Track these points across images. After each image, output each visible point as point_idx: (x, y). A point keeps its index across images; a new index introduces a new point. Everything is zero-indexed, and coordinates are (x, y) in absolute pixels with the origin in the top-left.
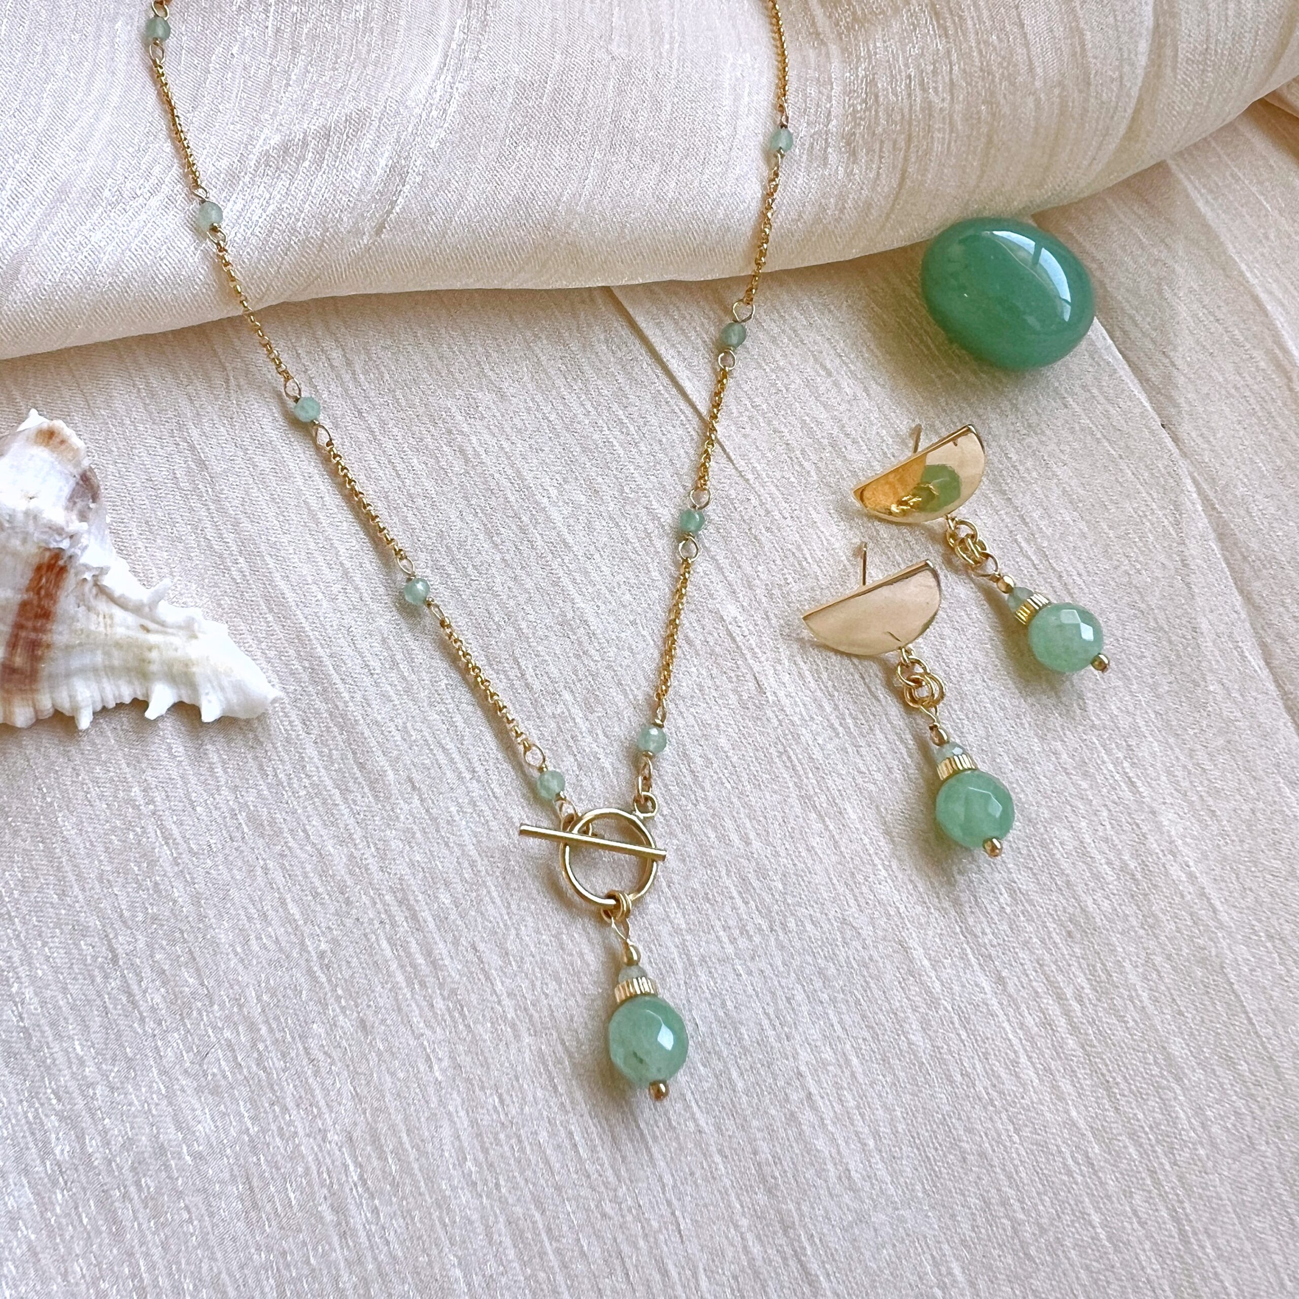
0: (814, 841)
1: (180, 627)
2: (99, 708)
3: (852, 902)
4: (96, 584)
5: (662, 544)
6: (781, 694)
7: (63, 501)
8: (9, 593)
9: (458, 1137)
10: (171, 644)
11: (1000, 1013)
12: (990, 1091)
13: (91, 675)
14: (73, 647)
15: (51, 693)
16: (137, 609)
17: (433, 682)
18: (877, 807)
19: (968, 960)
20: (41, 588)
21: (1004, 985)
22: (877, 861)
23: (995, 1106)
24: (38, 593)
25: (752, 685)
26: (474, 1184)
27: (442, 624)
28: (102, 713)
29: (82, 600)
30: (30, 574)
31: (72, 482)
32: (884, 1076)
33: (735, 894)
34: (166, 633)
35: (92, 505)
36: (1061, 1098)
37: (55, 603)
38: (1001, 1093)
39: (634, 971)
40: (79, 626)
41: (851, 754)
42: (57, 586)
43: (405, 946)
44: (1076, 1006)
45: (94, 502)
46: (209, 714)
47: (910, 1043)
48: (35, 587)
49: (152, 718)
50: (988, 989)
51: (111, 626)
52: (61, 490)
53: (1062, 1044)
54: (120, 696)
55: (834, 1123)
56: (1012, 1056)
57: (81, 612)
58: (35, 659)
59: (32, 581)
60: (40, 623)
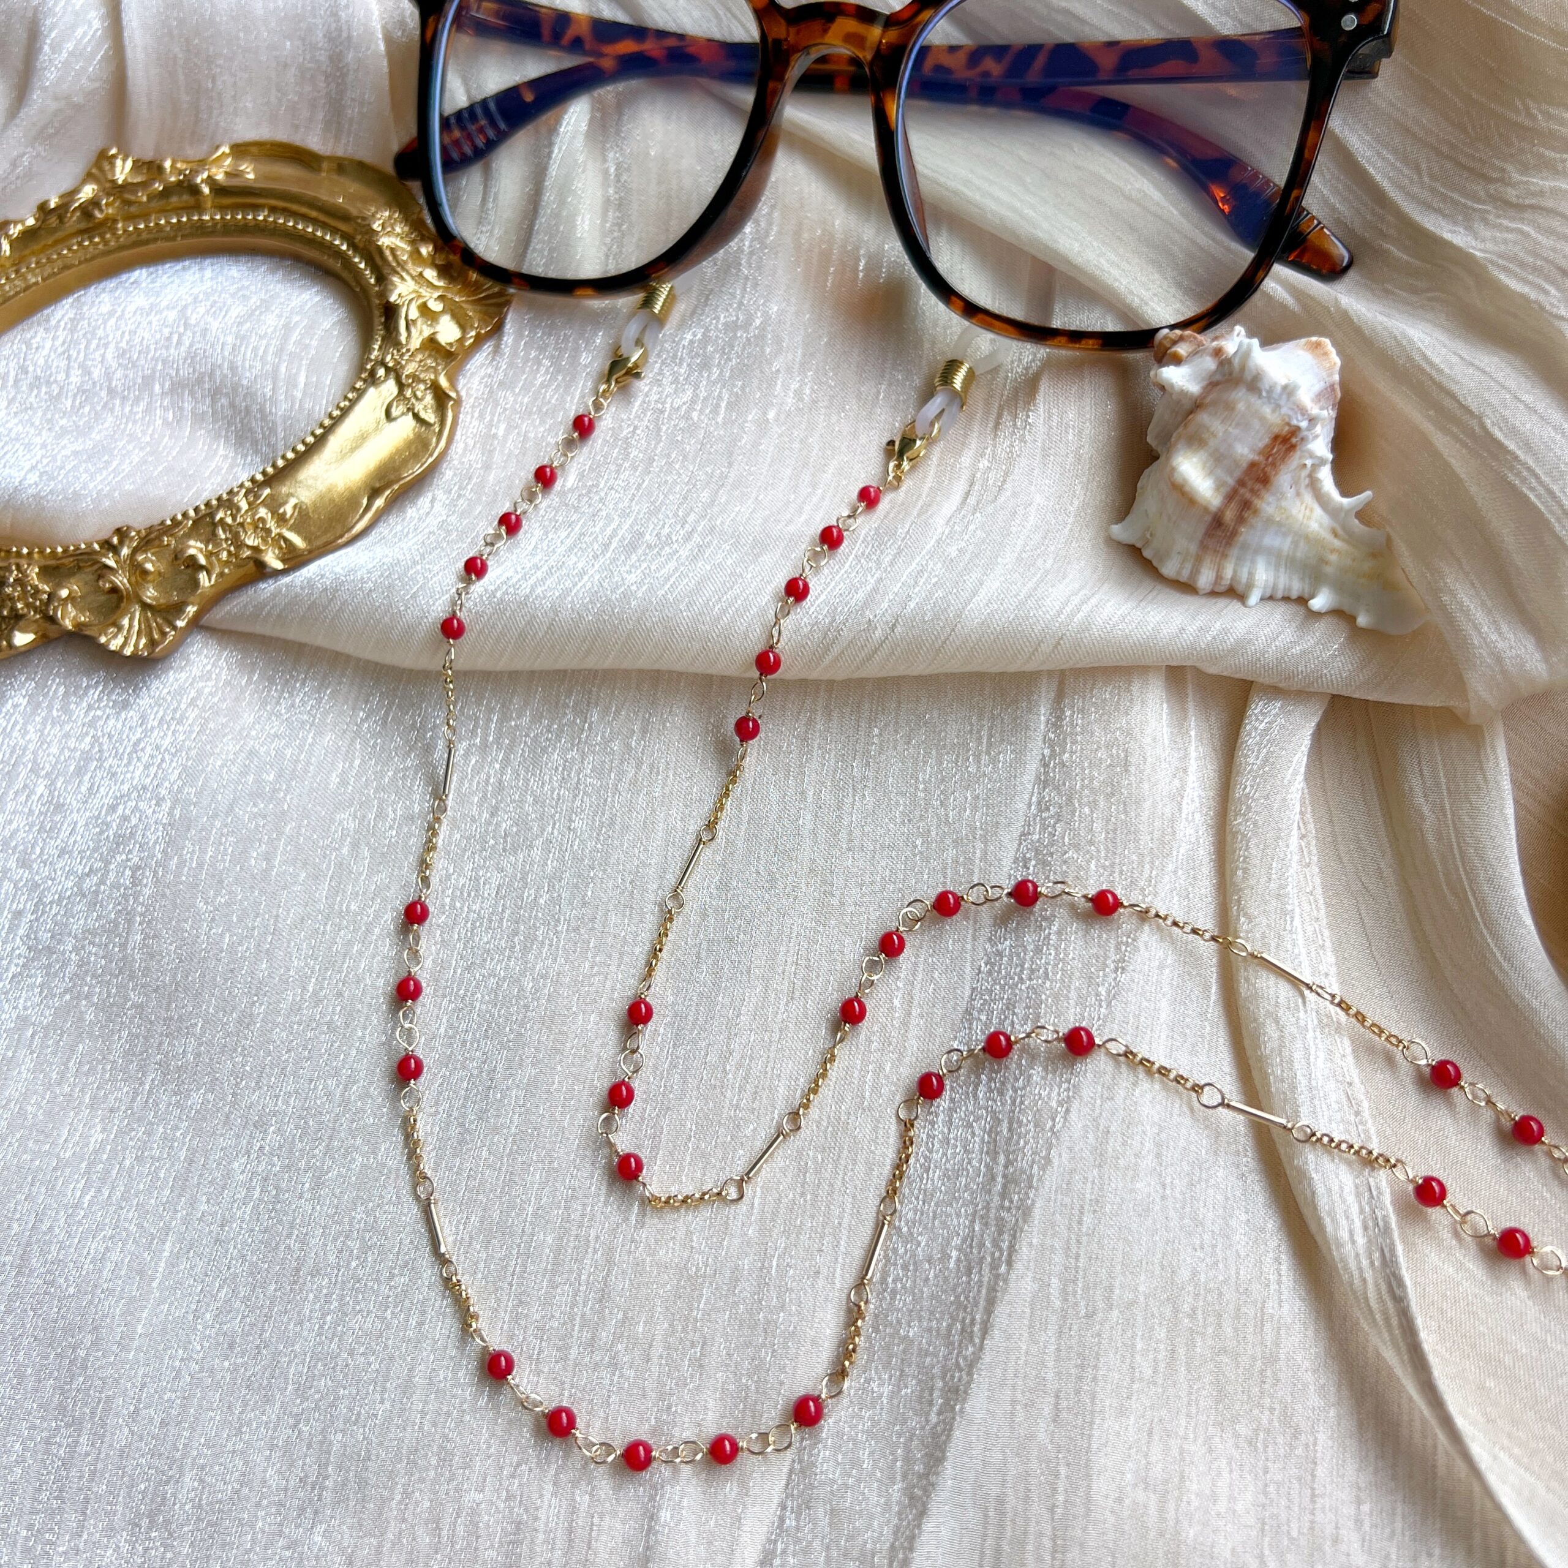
1: (1364, 543)
2: (1270, 592)
4: (1311, 475)
7: (1311, 395)
8: (1247, 451)
13: (1274, 559)
14: (1273, 523)
15: (1236, 564)
16: (1334, 512)
20: (1270, 455)
24: (1267, 459)
29: (1296, 483)
30: (1266, 441)
31: (1322, 384)
34: (1349, 543)
35: (1330, 411)
37: (1276, 474)
40: (1284, 504)
42: (1283, 459)
45: (1333, 409)
48: (1266, 453)
49: (1313, 609)
51: (1308, 518)
52: (1314, 385)
54: (1290, 589)
57: (1290, 493)
58: (1241, 520)
59: (1266, 446)
60: (1257, 486)
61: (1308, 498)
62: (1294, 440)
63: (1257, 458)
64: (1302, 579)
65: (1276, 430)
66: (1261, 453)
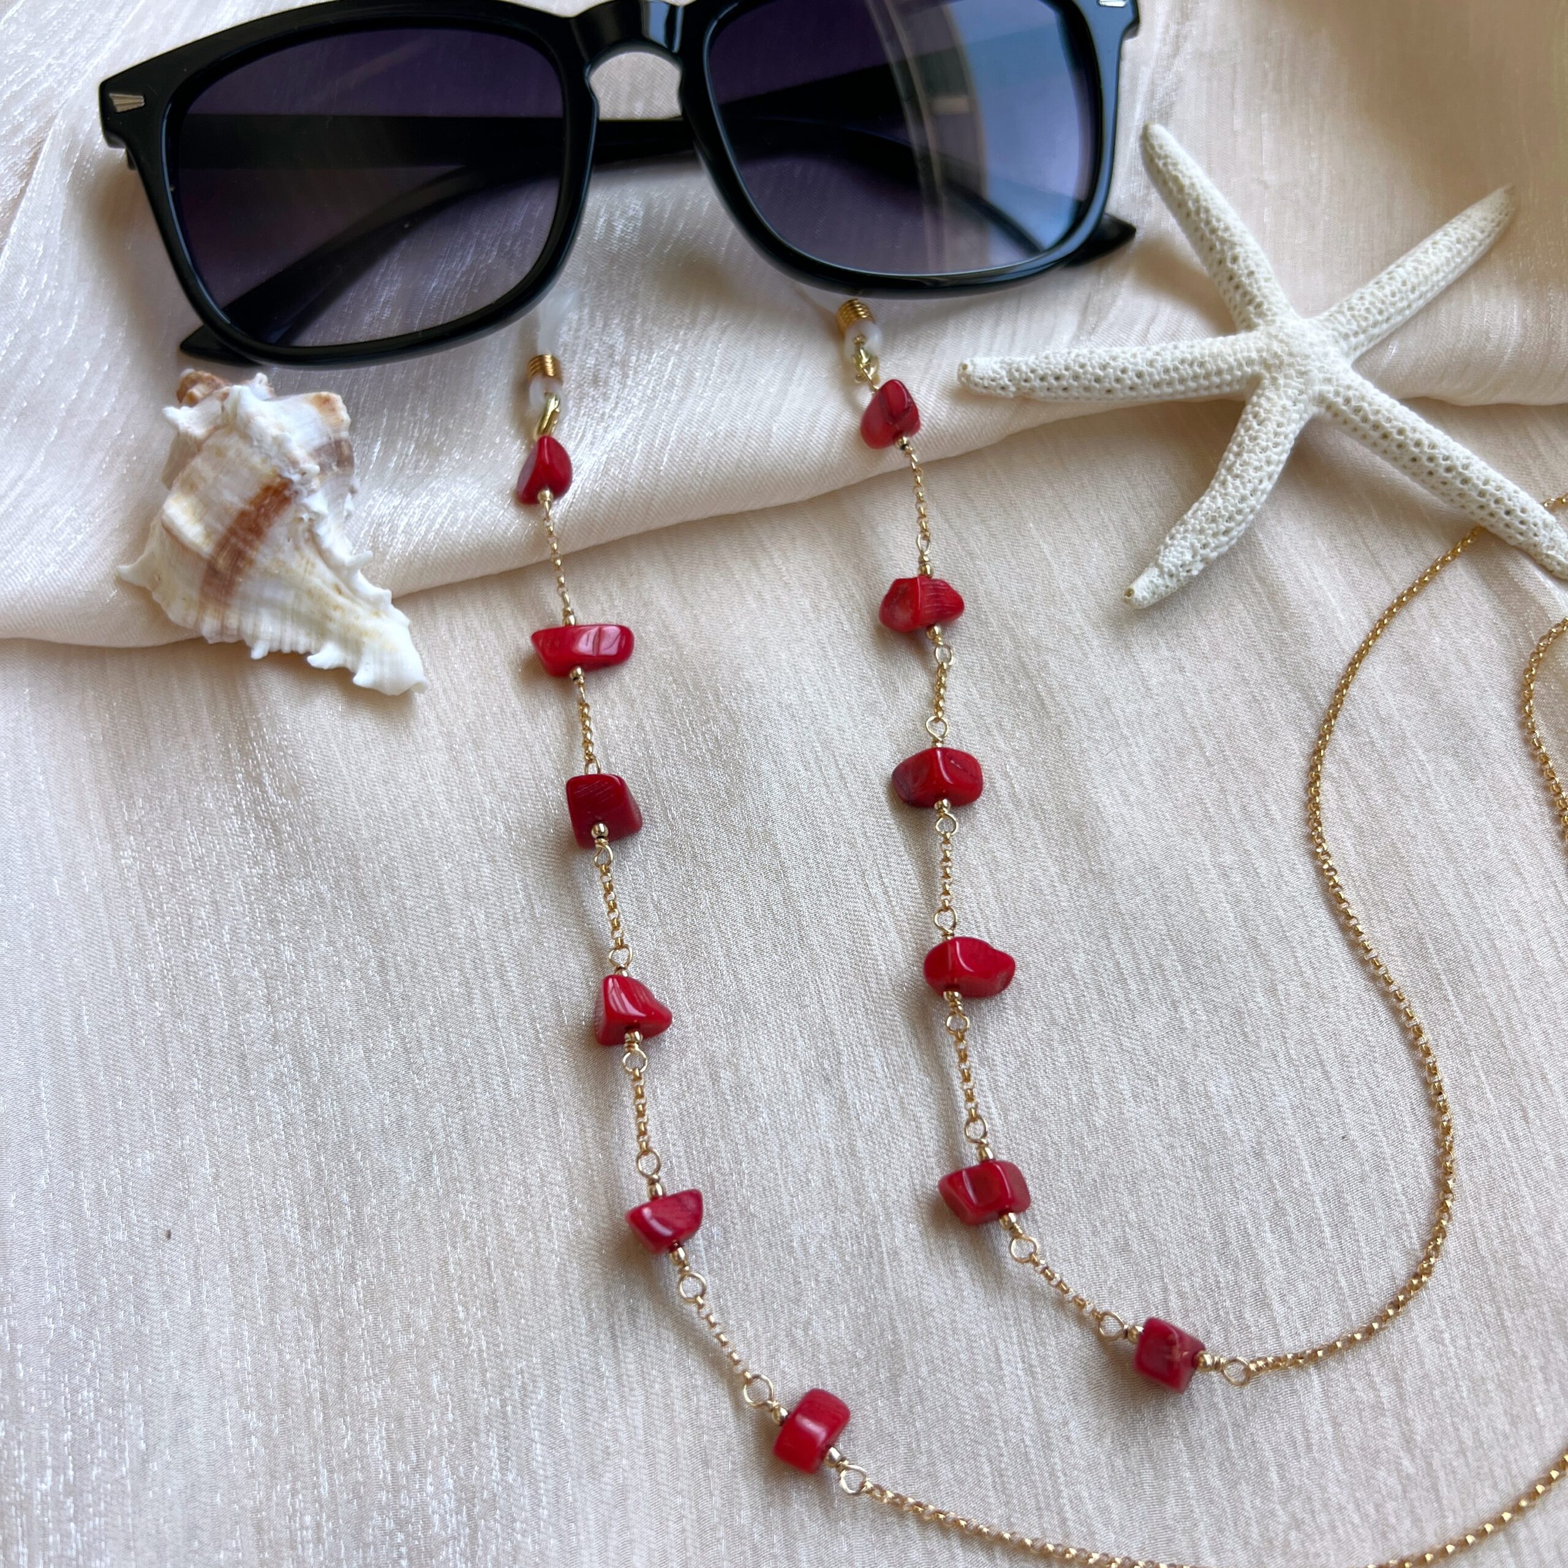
1: (368, 600)
2: (275, 648)
4: (310, 530)
7: (310, 448)
8: (235, 498)
10: (355, 611)
13: (279, 612)
14: (272, 576)
15: (241, 614)
16: (337, 569)
20: (262, 506)
24: (259, 510)
29: (292, 536)
30: (258, 490)
31: (325, 440)
34: (353, 601)
37: (270, 525)
42: (277, 512)
45: (338, 466)
46: (361, 680)
48: (258, 503)
49: (313, 666)
51: (310, 573)
52: (313, 440)
57: (288, 546)
58: (236, 570)
59: (258, 497)
60: (250, 537)
61: (309, 553)
62: (287, 493)
63: (247, 507)
64: (309, 634)
65: (266, 481)
66: (251, 503)
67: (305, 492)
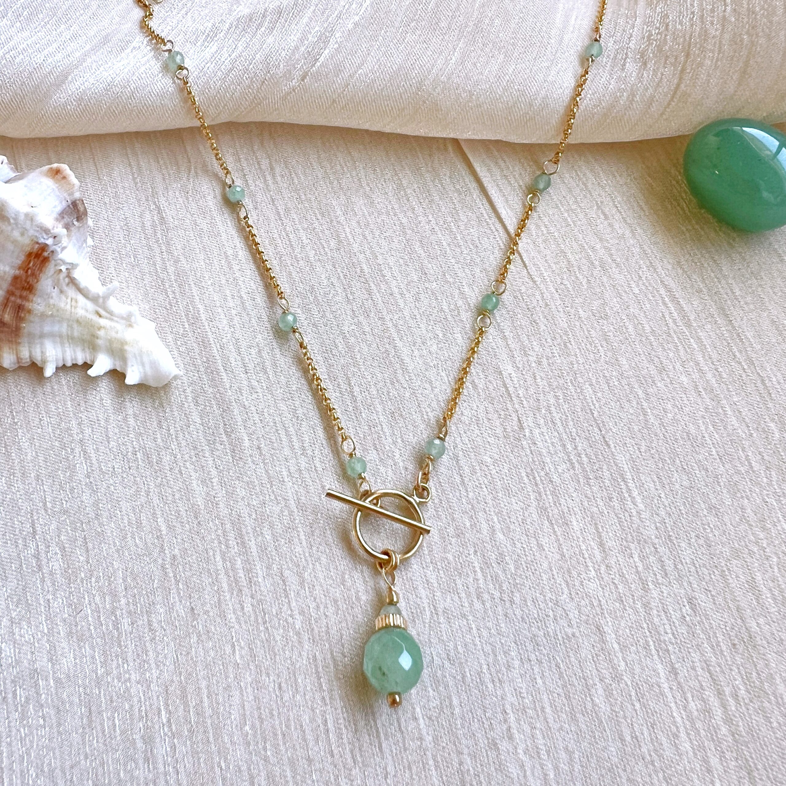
0: (544, 541)
1: (122, 318)
2: (60, 365)
3: (566, 591)
4: (69, 276)
5: (466, 316)
6: (537, 431)
7: (55, 215)
8: (7, 269)
9: (243, 708)
10: (115, 327)
11: (670, 696)
12: (652, 754)
13: (58, 339)
14: (47, 316)
15: (29, 347)
16: (94, 299)
17: (288, 385)
18: (596, 524)
19: (650, 650)
20: (28, 269)
21: (676, 674)
22: (590, 564)
23: (654, 766)
24: (27, 272)
25: (515, 422)
26: (248, 744)
27: (301, 345)
28: (62, 368)
29: (56, 284)
30: (23, 258)
31: (64, 204)
32: (569, 725)
33: (478, 569)
34: (112, 320)
35: (75, 223)
36: (709, 771)
37: (37, 282)
38: (660, 756)
39: (392, 609)
40: (52, 301)
41: (582, 484)
42: (40, 269)
43: (233, 562)
44: (731, 701)
45: (78, 221)
46: (131, 379)
47: (594, 704)
48: (25, 267)
49: (93, 375)
50: (662, 674)
51: (75, 307)
52: (55, 207)
53: (717, 729)
54: (76, 359)
55: (525, 753)
56: (674, 729)
57: (55, 292)
58: (20, 319)
59: (24, 262)
60: (25, 293)
61: (71, 292)
62: (46, 254)
63: (17, 272)
64: (83, 350)
65: (28, 249)
66: (19, 268)
67: (59, 250)
